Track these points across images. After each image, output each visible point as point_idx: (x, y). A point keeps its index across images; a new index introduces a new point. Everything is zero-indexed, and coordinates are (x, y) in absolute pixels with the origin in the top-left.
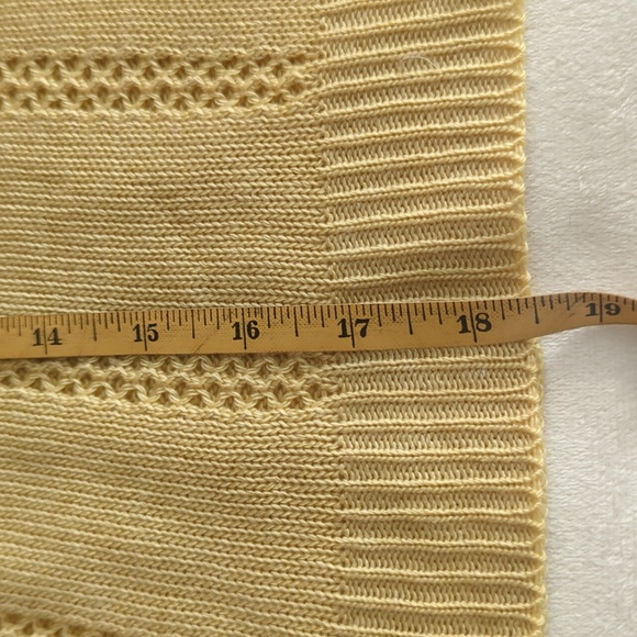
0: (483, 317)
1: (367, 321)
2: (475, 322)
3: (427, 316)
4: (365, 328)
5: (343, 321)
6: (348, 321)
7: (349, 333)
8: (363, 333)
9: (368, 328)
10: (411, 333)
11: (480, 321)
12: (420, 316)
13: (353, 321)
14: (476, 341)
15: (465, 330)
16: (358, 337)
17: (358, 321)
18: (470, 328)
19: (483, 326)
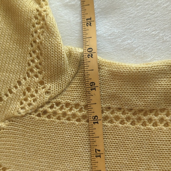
0: (93, 118)
1: (96, 149)
2: (95, 120)
3: (94, 133)
4: (98, 150)
5: (96, 156)
6: (96, 155)
7: (99, 155)
8: (99, 151)
9: (97, 149)
10: (99, 137)
11: (95, 118)
12: (94, 134)
13: (96, 153)
14: (101, 120)
15: (97, 123)
16: (100, 152)
17: (96, 152)
18: (97, 121)
19: (96, 118)
